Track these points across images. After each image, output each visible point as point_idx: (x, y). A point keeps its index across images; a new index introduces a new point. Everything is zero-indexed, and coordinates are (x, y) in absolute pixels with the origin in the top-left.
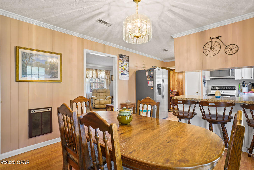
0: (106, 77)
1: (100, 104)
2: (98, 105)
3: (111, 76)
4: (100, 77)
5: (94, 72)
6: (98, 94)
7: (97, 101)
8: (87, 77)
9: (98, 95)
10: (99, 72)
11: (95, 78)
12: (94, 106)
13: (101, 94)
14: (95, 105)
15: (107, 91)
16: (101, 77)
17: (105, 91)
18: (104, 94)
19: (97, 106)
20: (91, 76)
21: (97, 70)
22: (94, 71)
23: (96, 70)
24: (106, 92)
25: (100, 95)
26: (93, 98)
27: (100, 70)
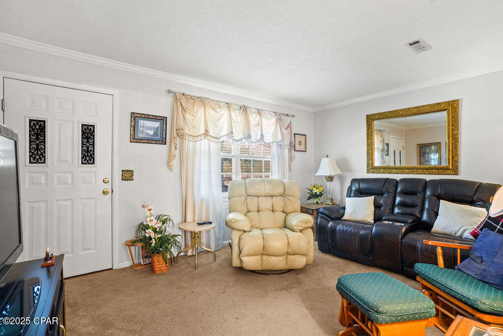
0: (280, 138)
1: (265, 252)
2: (258, 257)
3: (295, 134)
4: (259, 137)
5: (238, 116)
6: (253, 203)
7: (252, 242)
8: (211, 133)
9: (253, 208)
10: (254, 118)
11: (241, 140)
12: (236, 263)
13: (266, 203)
14: (244, 259)
15: (288, 192)
16: (262, 135)
17: (281, 190)
18: (279, 203)
19: (251, 262)
20: (225, 132)
21: (248, 111)
22: (237, 112)
23: (244, 109)
24: (283, 195)
25: (262, 207)
26: (235, 225)
27: (259, 112)
